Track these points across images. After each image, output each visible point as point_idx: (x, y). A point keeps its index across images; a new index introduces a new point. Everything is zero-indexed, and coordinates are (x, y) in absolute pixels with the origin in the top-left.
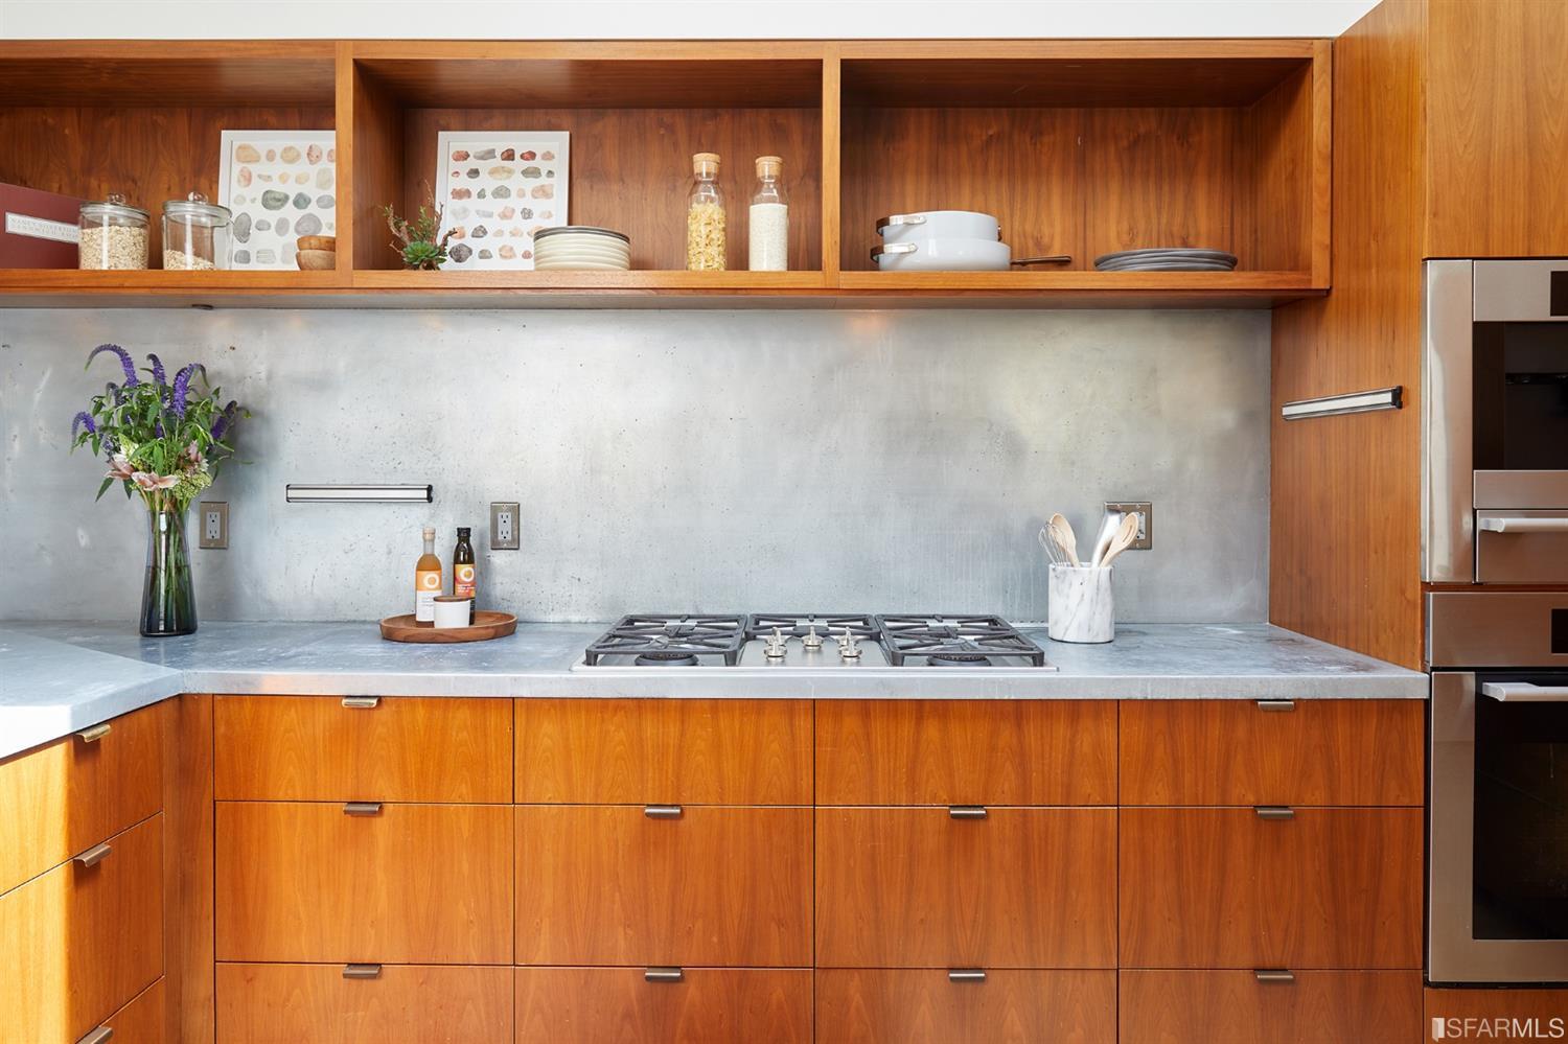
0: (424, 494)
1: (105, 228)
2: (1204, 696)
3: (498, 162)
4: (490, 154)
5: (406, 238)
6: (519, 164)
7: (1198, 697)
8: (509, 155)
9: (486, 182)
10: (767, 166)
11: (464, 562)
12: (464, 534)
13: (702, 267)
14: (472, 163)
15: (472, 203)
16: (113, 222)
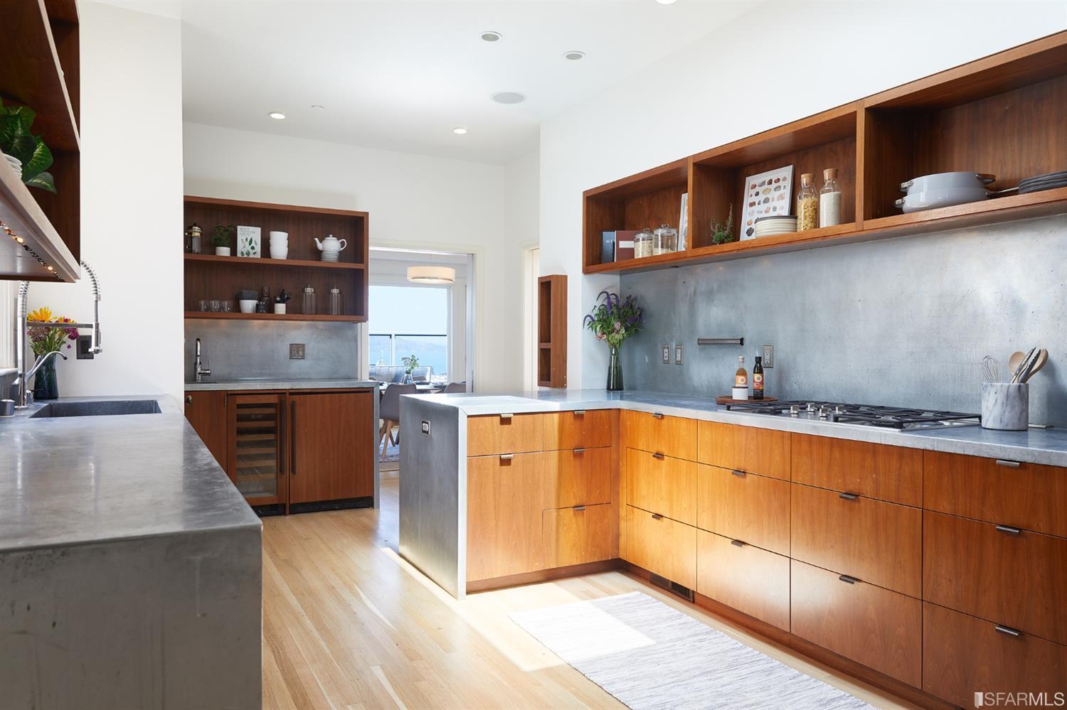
0: (739, 342)
1: (641, 242)
2: (966, 453)
3: (766, 186)
4: (763, 183)
5: (716, 232)
6: (774, 185)
7: (962, 453)
8: (770, 182)
9: (762, 197)
10: (827, 174)
11: (757, 373)
12: (759, 360)
13: (802, 229)
14: (757, 189)
15: (756, 208)
16: (643, 240)
